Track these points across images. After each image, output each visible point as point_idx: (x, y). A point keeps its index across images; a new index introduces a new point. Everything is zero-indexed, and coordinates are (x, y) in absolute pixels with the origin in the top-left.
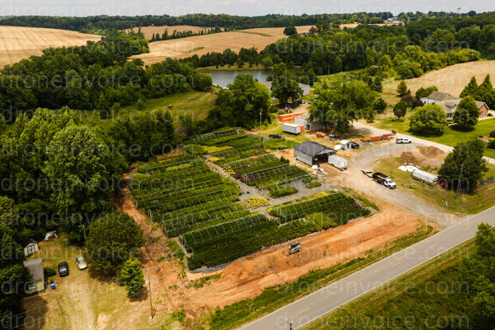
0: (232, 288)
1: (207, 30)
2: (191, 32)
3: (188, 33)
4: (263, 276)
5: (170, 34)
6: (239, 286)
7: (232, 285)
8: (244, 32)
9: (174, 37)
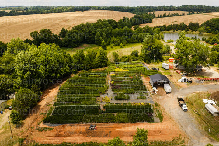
0: (52, 136)
1: (187, 13)
2: (178, 14)
3: (176, 14)
4: (69, 136)
5: (167, 14)
6: (55, 136)
7: (53, 135)
8: (205, 14)
9: (168, 16)
